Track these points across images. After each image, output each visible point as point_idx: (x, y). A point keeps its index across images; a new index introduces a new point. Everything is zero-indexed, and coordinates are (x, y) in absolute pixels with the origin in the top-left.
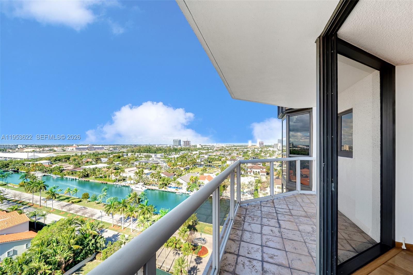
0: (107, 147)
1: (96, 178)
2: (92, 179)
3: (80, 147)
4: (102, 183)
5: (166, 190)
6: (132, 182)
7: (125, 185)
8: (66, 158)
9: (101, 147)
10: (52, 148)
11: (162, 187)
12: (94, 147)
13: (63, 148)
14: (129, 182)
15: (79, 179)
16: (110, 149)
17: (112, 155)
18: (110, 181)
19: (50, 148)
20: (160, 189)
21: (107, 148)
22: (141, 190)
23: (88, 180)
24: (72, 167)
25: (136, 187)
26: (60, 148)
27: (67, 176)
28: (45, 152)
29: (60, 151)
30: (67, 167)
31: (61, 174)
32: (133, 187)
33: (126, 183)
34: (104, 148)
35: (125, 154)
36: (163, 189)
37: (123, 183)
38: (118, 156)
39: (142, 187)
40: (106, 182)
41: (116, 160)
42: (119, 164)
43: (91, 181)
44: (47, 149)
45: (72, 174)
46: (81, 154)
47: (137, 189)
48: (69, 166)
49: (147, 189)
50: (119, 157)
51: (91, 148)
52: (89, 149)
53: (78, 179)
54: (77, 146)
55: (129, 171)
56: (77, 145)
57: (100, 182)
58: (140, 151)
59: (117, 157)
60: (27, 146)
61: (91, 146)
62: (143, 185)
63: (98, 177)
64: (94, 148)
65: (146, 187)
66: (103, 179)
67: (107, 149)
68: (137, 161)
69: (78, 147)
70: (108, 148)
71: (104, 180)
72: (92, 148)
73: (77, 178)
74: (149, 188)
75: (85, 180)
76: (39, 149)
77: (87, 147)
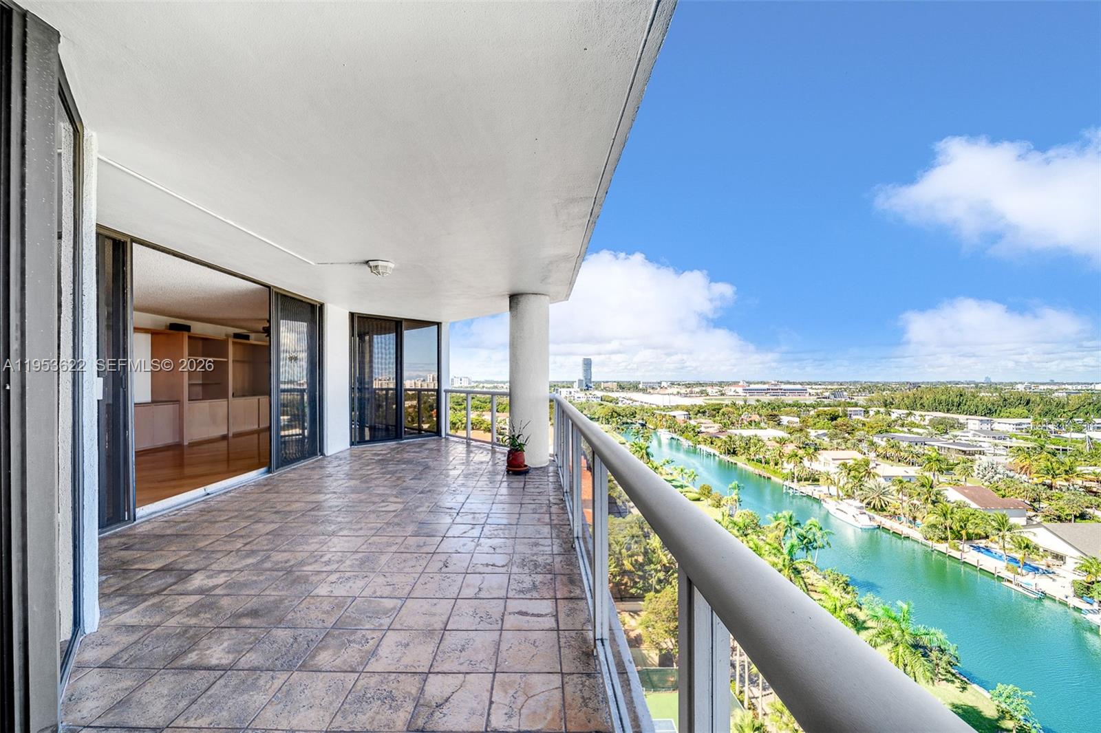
0: (816, 389)
1: (749, 460)
2: (740, 461)
3: (752, 386)
4: (759, 475)
5: (957, 554)
6: (833, 490)
7: (810, 494)
8: (714, 410)
9: (799, 387)
10: (704, 388)
11: (936, 538)
12: (783, 387)
13: (721, 389)
14: (824, 489)
15: (721, 456)
16: (824, 394)
17: (816, 410)
18: (777, 474)
19: (701, 388)
20: (930, 543)
21: (816, 391)
22: (852, 521)
23: (735, 462)
24: (716, 428)
25: (837, 509)
26: (716, 389)
27: (702, 446)
28: (693, 395)
29: (716, 394)
30: (708, 427)
31: (693, 439)
32: (830, 505)
33: (817, 489)
34: (808, 390)
35: (861, 409)
36: (942, 547)
37: (808, 489)
38: (831, 414)
39: (858, 513)
40: (768, 475)
41: (819, 425)
42: (825, 435)
43: (740, 464)
44: (697, 389)
45: (712, 443)
46: (745, 403)
47: (839, 515)
48: (711, 425)
49: (875, 524)
50: (834, 418)
51: (775, 390)
52: (770, 391)
53: (719, 457)
54: (745, 384)
55: (834, 458)
56: (747, 383)
57: (757, 471)
58: (915, 404)
59: (828, 417)
60: (673, 384)
61: (776, 385)
62: (861, 508)
63: (753, 460)
64: (781, 389)
65: (871, 519)
66: (764, 465)
67: (817, 394)
68: (884, 434)
69: (747, 388)
70: (819, 391)
71: (764, 468)
72: (779, 391)
73: (717, 453)
74: (887, 526)
75: (729, 459)
76: (685, 390)
77: (766, 387)
